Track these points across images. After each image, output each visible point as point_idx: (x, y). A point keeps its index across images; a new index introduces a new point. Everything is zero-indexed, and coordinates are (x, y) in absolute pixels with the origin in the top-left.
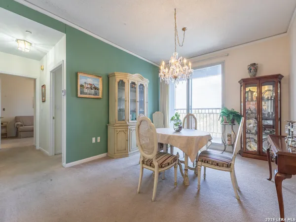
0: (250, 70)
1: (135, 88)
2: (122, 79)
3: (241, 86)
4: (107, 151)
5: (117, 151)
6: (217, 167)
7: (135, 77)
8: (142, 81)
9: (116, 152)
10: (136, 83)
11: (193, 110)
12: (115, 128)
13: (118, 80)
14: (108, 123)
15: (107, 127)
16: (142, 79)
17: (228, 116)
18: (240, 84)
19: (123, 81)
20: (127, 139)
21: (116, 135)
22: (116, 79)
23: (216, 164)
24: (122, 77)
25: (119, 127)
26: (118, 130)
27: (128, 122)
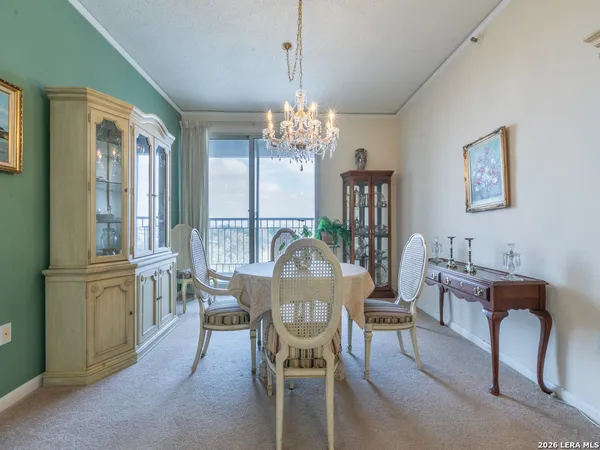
0: (357, 157)
2: (110, 118)
4: (43, 369)
5: (97, 354)
6: (383, 326)
7: (148, 123)
8: (162, 139)
9: (91, 361)
10: (150, 141)
12: (91, 278)
13: (97, 117)
14: (47, 265)
15: (42, 281)
16: (162, 132)
18: (343, 178)
19: (113, 124)
20: (131, 309)
21: (91, 304)
22: (90, 114)
23: (396, 320)
24: (111, 111)
25: (103, 276)
26: (101, 285)
27: (130, 257)
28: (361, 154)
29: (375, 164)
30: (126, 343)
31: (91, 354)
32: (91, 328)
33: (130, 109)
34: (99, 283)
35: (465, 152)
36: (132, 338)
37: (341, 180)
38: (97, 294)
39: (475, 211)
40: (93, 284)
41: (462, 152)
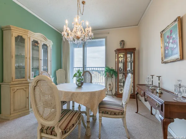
0: (121, 44)
1: (38, 47)
2: (21, 35)
3: (116, 54)
5: (14, 110)
7: (37, 36)
8: (45, 41)
9: (12, 112)
10: (39, 42)
11: (87, 68)
12: (11, 86)
14: (2, 81)
16: (45, 39)
17: (110, 73)
18: (116, 52)
19: (21, 37)
20: (27, 96)
21: (12, 94)
22: (12, 34)
23: (114, 114)
24: (21, 33)
25: (17, 85)
26: (16, 88)
27: (29, 79)
28: (122, 43)
29: (128, 46)
30: (26, 107)
31: (12, 110)
32: (12, 102)
33: (28, 32)
34: (15, 88)
35: (161, 35)
36: (28, 106)
37: (115, 53)
38: (14, 91)
39: (166, 63)
40: (13, 88)
41: (160, 35)
